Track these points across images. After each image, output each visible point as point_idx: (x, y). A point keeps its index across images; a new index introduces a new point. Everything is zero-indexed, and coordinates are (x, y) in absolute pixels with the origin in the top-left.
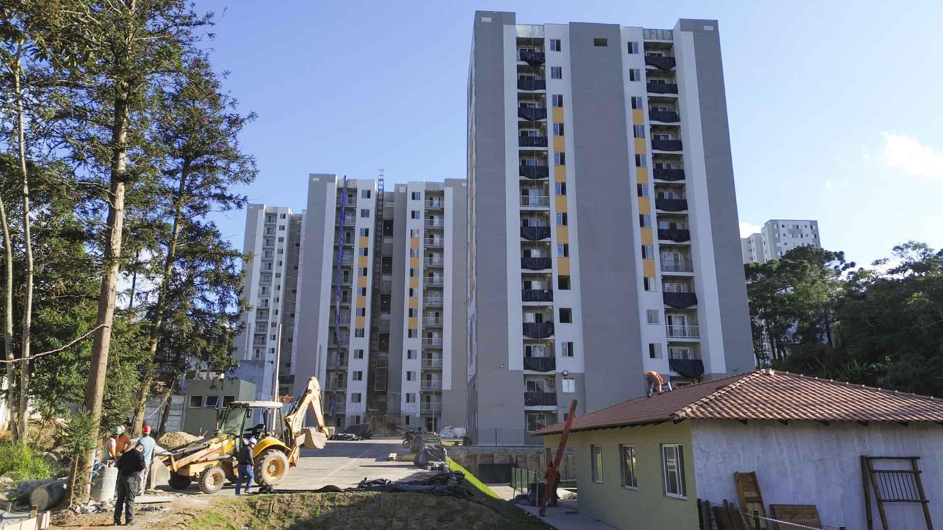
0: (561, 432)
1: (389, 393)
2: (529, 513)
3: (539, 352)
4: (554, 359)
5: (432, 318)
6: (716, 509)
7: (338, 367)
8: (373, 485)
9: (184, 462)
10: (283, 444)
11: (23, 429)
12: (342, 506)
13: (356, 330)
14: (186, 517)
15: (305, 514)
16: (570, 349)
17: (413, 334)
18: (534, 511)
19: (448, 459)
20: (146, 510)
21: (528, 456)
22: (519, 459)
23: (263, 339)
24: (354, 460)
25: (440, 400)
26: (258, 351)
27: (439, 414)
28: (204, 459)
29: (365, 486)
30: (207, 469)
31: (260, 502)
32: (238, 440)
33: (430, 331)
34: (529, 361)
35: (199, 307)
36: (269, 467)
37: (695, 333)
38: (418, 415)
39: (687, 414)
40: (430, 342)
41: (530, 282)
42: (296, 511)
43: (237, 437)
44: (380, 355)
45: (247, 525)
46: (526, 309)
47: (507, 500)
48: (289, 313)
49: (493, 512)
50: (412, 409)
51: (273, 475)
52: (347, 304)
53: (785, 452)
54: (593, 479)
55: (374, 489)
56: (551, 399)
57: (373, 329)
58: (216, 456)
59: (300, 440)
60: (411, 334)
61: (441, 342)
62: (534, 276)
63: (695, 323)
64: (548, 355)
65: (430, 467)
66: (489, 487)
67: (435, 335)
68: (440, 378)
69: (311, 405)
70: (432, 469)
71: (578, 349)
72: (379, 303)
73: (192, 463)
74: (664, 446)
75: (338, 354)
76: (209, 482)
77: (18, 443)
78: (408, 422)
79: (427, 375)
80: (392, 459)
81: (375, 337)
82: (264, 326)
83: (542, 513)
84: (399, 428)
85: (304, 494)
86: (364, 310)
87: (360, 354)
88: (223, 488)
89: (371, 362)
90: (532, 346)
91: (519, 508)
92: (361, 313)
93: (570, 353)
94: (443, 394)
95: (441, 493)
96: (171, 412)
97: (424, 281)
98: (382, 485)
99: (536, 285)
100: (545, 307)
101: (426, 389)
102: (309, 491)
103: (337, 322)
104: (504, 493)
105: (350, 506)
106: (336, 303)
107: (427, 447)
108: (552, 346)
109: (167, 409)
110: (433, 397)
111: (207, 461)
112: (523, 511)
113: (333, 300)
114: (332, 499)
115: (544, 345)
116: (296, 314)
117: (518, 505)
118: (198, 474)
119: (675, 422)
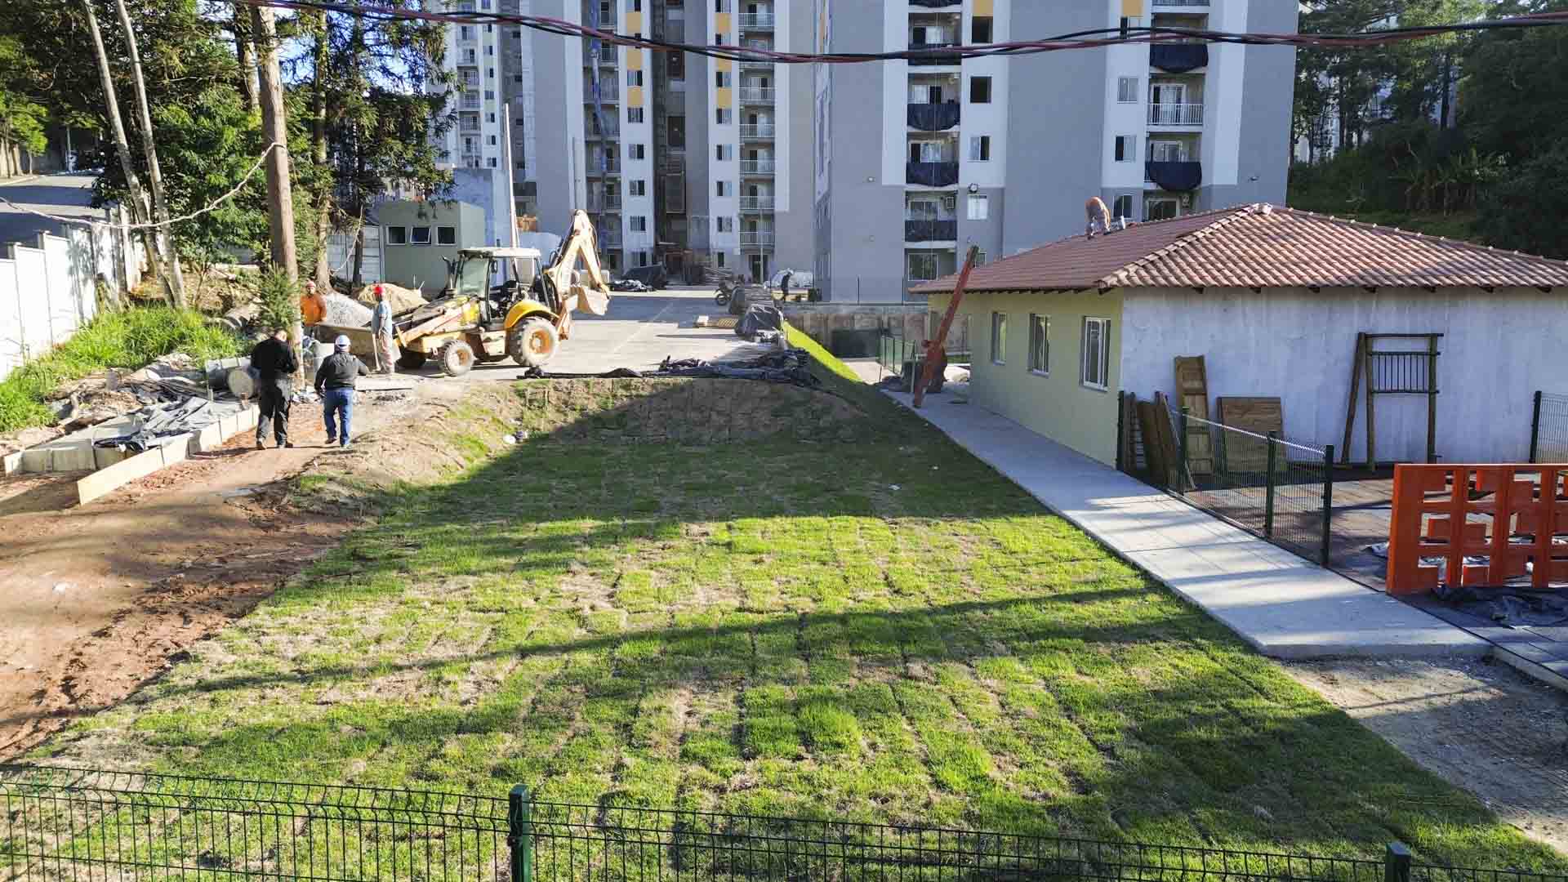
0: (952, 292)
1: (690, 216)
2: (899, 403)
3: (932, 154)
4: (957, 166)
5: (755, 89)
6: (1142, 405)
7: (604, 174)
8: (682, 368)
9: (414, 333)
10: (548, 310)
11: (178, 287)
12: (641, 396)
13: (629, 110)
14: (440, 409)
15: (593, 406)
16: (984, 148)
17: (724, 117)
18: (906, 400)
19: (785, 325)
20: (384, 399)
21: (907, 318)
22: (893, 323)
23: (475, 119)
24: (647, 325)
25: (772, 228)
26: (468, 142)
27: (771, 250)
28: (441, 329)
29: (668, 368)
30: (447, 345)
31: (530, 390)
32: (483, 303)
33: (754, 112)
34: (916, 170)
35: (379, 83)
36: (531, 341)
37: (1196, 116)
38: (738, 252)
39: (1119, 281)
40: (753, 131)
41: (924, 29)
42: (579, 402)
43: (481, 299)
44: (673, 153)
45: (518, 419)
46: (914, 79)
47: (871, 383)
48: (511, 74)
49: (846, 405)
50: (728, 242)
51: (538, 352)
52: (610, 64)
53: (1251, 329)
54: (993, 358)
55: (683, 374)
56: (948, 230)
57: (658, 108)
58: (456, 325)
59: (572, 303)
60: (720, 116)
61: (772, 132)
62: (930, 19)
63: (1197, 99)
64: (948, 159)
65: (758, 339)
66: (848, 364)
67: (762, 120)
68: (772, 193)
69: (580, 251)
70: (762, 341)
71: (996, 149)
72: (665, 62)
73: (425, 335)
74: (1087, 320)
75: (602, 151)
76: (452, 360)
77: (177, 307)
78: (721, 263)
79: (749, 188)
80: (702, 325)
81: (661, 121)
82: (473, 98)
83: (916, 404)
84: (709, 272)
85: (588, 379)
86: (640, 74)
87: (640, 152)
88: (474, 369)
89: (657, 166)
90: (922, 143)
91: (885, 395)
92: (635, 79)
93: (984, 156)
94: (777, 218)
95: (776, 380)
96: (365, 252)
97: (741, 18)
98: (694, 368)
99: (934, 35)
100: (947, 76)
101: (749, 211)
102: (594, 375)
103: (596, 96)
104: (866, 372)
105: (651, 396)
106: (592, 62)
107: (753, 310)
108: (955, 143)
109: (358, 248)
110: (761, 223)
111: (444, 332)
112: (891, 399)
113: (587, 57)
114: (627, 387)
115: (941, 142)
116: (524, 76)
117: (885, 391)
118: (435, 349)
119: (1101, 292)
